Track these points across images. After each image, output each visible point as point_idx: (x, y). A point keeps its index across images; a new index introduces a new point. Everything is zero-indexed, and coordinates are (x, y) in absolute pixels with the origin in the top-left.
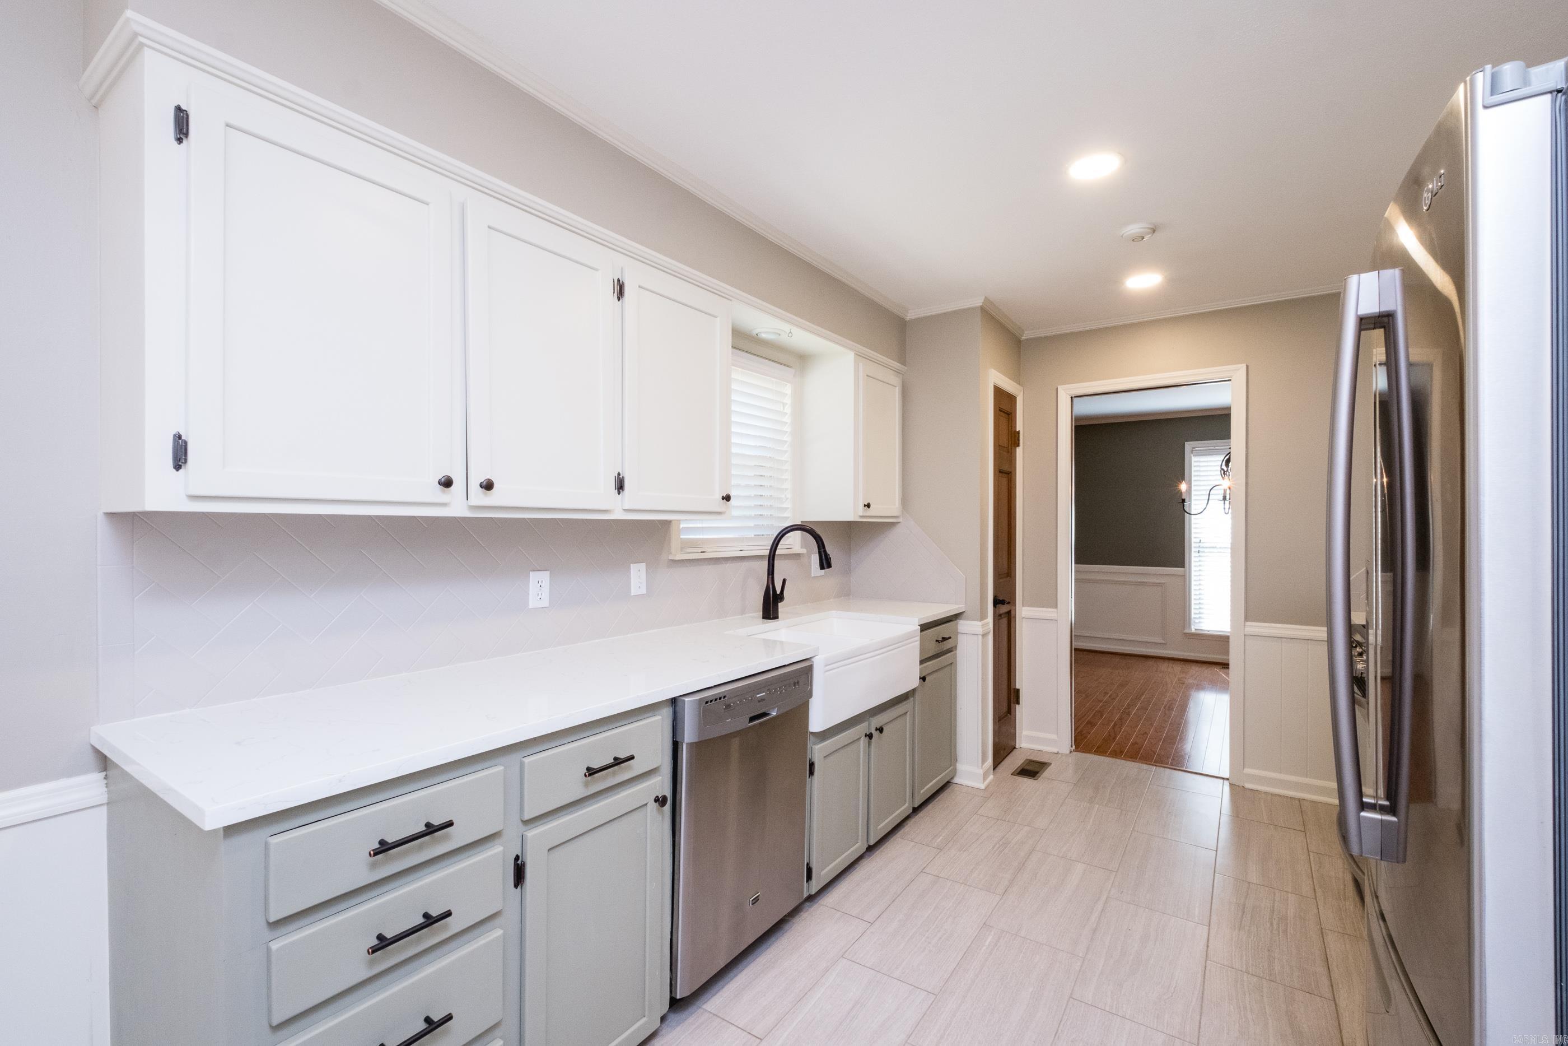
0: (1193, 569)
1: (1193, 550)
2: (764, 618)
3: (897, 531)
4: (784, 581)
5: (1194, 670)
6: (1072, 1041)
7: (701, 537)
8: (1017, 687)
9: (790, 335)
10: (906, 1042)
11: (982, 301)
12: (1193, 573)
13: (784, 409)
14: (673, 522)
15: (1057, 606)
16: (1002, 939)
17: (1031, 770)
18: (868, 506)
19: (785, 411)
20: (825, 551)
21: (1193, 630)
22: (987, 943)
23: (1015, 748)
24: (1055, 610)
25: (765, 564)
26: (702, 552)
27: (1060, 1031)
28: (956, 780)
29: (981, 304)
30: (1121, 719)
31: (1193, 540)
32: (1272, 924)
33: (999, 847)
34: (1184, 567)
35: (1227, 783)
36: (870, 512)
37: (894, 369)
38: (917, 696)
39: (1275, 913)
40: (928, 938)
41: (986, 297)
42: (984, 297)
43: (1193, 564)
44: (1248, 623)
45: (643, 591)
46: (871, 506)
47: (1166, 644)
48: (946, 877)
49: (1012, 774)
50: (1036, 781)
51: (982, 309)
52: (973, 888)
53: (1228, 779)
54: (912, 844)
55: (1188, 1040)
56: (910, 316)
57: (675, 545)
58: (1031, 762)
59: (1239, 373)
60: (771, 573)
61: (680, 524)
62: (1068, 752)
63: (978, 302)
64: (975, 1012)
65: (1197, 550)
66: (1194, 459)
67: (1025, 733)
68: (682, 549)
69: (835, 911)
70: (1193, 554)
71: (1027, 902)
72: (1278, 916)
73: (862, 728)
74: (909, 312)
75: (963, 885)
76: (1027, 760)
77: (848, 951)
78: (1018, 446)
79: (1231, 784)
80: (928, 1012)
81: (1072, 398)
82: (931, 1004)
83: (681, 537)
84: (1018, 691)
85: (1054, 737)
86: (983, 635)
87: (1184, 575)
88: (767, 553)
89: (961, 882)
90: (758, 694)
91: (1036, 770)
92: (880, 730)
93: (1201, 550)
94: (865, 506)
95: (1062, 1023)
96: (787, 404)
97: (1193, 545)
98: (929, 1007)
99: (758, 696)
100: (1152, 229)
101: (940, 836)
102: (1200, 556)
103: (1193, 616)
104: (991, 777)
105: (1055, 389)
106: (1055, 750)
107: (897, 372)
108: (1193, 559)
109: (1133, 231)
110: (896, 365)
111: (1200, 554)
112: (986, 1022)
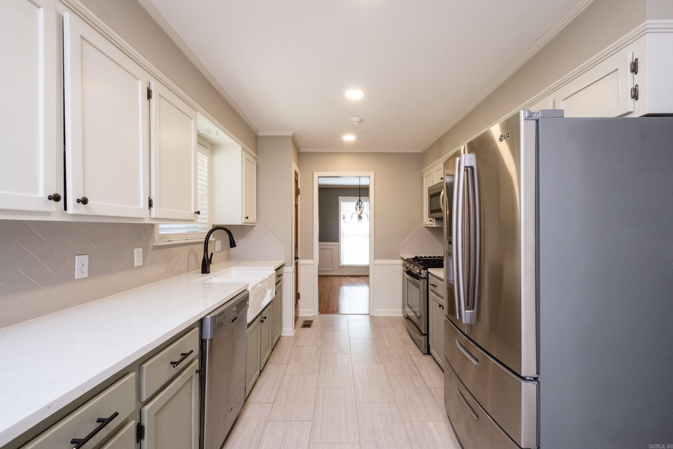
0: (341, 242)
1: (341, 236)
2: (202, 273)
3: (255, 228)
4: (212, 254)
5: (343, 279)
6: (363, 417)
7: (169, 233)
8: (299, 293)
9: (217, 134)
10: (310, 443)
11: (292, 134)
12: (341, 244)
13: (204, 169)
14: (156, 225)
15: (313, 259)
16: (325, 390)
17: (307, 324)
18: (247, 218)
19: (205, 170)
20: (233, 239)
21: (341, 265)
22: (321, 394)
23: (298, 317)
24: (313, 260)
25: (203, 246)
26: (169, 241)
27: (358, 415)
28: (283, 335)
29: (292, 135)
30: (328, 300)
31: (341, 232)
32: (398, 358)
33: (309, 357)
34: (339, 242)
35: (368, 315)
36: (248, 221)
37: (254, 157)
38: (273, 301)
39: (397, 354)
40: (299, 400)
41: (294, 133)
42: (293, 132)
43: (341, 241)
44: (375, 260)
45: (141, 264)
46: (249, 218)
47: (333, 271)
48: (295, 374)
49: (301, 328)
50: (311, 328)
51: (292, 136)
52: (307, 375)
53: (369, 314)
54: (275, 365)
55: (393, 402)
56: (260, 134)
57: (156, 238)
58: (306, 321)
59: (372, 175)
60: (206, 251)
61: (159, 226)
62: (317, 315)
63: (290, 134)
64: (328, 421)
65: (343, 236)
66: (342, 203)
67: (301, 310)
68: (160, 239)
69: (255, 403)
70: (341, 237)
71: (328, 374)
72: (399, 354)
73: (259, 319)
74: (260, 132)
75: (302, 375)
76: (304, 321)
77: (269, 418)
78: (299, 194)
79: (370, 316)
80: (312, 428)
81: (318, 177)
82: (312, 425)
83: (160, 233)
84: (299, 294)
85: (313, 310)
86: (292, 272)
87: (339, 245)
88: (204, 240)
89: (301, 374)
90: (234, 309)
91: (309, 324)
92: (265, 318)
93: (344, 236)
94: (246, 218)
95: (358, 412)
96: (205, 167)
97: (341, 234)
98: (312, 426)
99: (234, 310)
100: (361, 120)
101: (285, 359)
102: (343, 238)
103: (341, 259)
104: (295, 330)
105: (312, 173)
106: (313, 315)
107: (255, 158)
108: (341, 239)
109: (356, 120)
110: (255, 155)
111: (344, 237)
112: (334, 423)
